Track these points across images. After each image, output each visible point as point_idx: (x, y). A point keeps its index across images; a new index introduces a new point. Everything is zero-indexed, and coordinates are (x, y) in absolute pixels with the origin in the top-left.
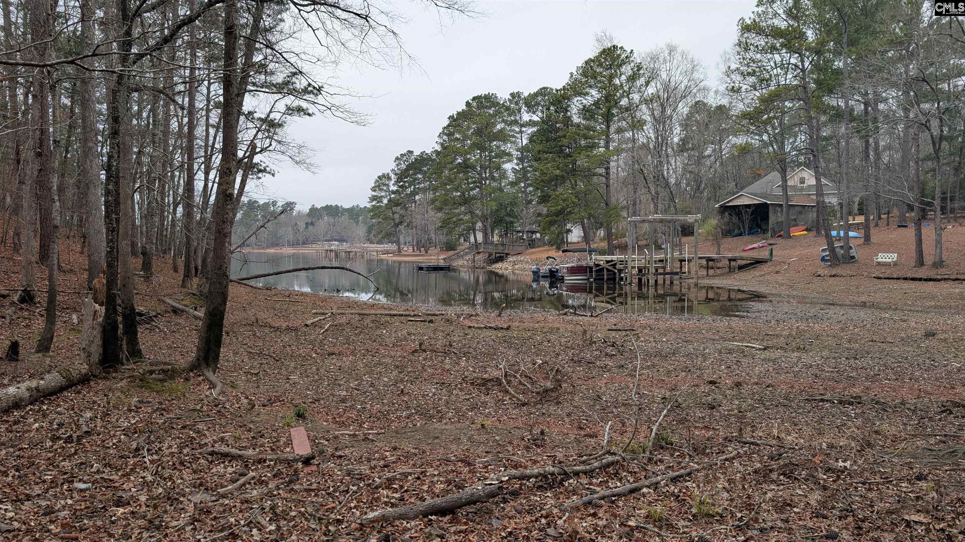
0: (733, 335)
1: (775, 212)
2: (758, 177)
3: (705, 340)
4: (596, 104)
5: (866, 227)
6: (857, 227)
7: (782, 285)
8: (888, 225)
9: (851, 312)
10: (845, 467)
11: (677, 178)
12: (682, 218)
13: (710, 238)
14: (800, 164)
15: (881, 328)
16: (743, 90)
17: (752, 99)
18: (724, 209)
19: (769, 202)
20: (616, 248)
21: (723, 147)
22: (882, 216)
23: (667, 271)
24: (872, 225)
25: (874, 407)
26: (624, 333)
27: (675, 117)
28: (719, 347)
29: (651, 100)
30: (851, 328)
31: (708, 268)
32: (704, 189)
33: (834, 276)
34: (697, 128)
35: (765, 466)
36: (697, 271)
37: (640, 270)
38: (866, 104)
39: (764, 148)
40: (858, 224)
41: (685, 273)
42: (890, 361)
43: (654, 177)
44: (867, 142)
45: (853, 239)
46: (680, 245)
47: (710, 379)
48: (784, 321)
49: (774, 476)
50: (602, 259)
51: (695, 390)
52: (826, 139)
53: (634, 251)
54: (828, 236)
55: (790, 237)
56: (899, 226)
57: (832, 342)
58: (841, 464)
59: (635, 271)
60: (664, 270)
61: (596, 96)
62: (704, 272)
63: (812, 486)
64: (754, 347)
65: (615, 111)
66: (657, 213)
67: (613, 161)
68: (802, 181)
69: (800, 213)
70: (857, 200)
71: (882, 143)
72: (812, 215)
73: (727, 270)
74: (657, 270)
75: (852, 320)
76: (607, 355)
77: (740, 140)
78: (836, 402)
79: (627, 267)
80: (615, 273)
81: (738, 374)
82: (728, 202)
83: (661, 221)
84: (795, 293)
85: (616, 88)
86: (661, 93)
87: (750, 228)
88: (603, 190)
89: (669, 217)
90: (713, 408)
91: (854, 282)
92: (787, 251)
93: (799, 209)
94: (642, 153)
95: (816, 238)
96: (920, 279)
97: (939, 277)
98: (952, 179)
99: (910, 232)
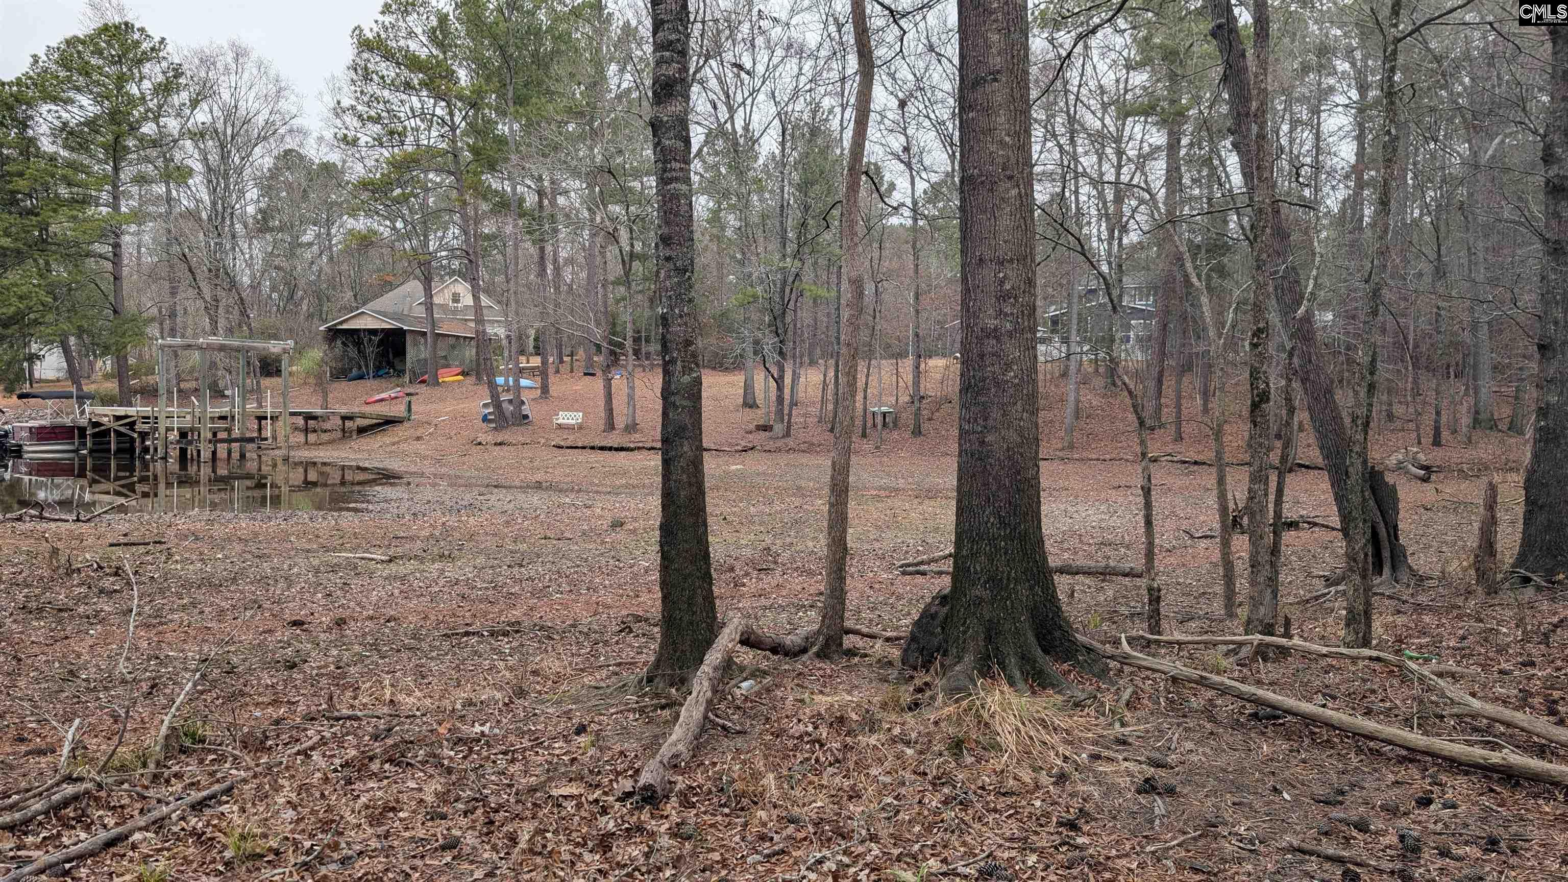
0: (341, 541)
1: (416, 344)
2: (387, 286)
3: (293, 553)
4: (91, 123)
5: (543, 372)
6: (531, 372)
7: (425, 458)
8: (572, 371)
9: (521, 496)
10: (482, 732)
11: (253, 277)
12: (259, 344)
13: (312, 380)
14: (452, 273)
15: (559, 518)
16: (362, 142)
17: (377, 161)
18: (334, 334)
19: (405, 328)
20: (136, 392)
21: (333, 231)
22: (565, 359)
23: (233, 436)
24: (551, 371)
25: (537, 635)
26: (142, 549)
27: (247, 171)
28: (316, 562)
29: (202, 135)
30: (520, 521)
31: (306, 431)
32: (302, 299)
33: (500, 444)
34: (288, 193)
35: (363, 752)
36: (287, 437)
37: (183, 434)
38: (541, 193)
39: (398, 241)
40: (533, 368)
41: (266, 439)
42: (565, 565)
43: (210, 270)
44: (542, 249)
45: (527, 391)
46: (258, 391)
47: (294, 618)
48: (424, 515)
49: (375, 766)
50: (106, 413)
51: (266, 639)
52: (488, 238)
53: (170, 400)
54: (492, 386)
55: (438, 384)
56: (585, 374)
57: (490, 543)
58: (478, 729)
59: (174, 436)
60: (229, 434)
61: (91, 108)
62: (301, 438)
63: (431, 771)
64: (373, 559)
65: (131, 143)
66: (215, 334)
67: (128, 233)
68: (456, 298)
69: (453, 347)
70: (532, 333)
71: (563, 254)
72: (470, 353)
73: (339, 434)
74: (215, 434)
75: (521, 508)
76: (101, 591)
77: (361, 224)
78: (486, 633)
79: (156, 429)
80: (133, 440)
81: (342, 606)
82: (341, 323)
83: (222, 348)
84: (443, 470)
85: (132, 102)
86: (220, 125)
87: (378, 368)
88: (107, 286)
89: (236, 343)
90: (293, 666)
91: (527, 453)
92: (434, 406)
93: (452, 341)
94: (187, 226)
95: (476, 387)
96: (610, 449)
97: (632, 446)
98: (647, 313)
99: (598, 384)
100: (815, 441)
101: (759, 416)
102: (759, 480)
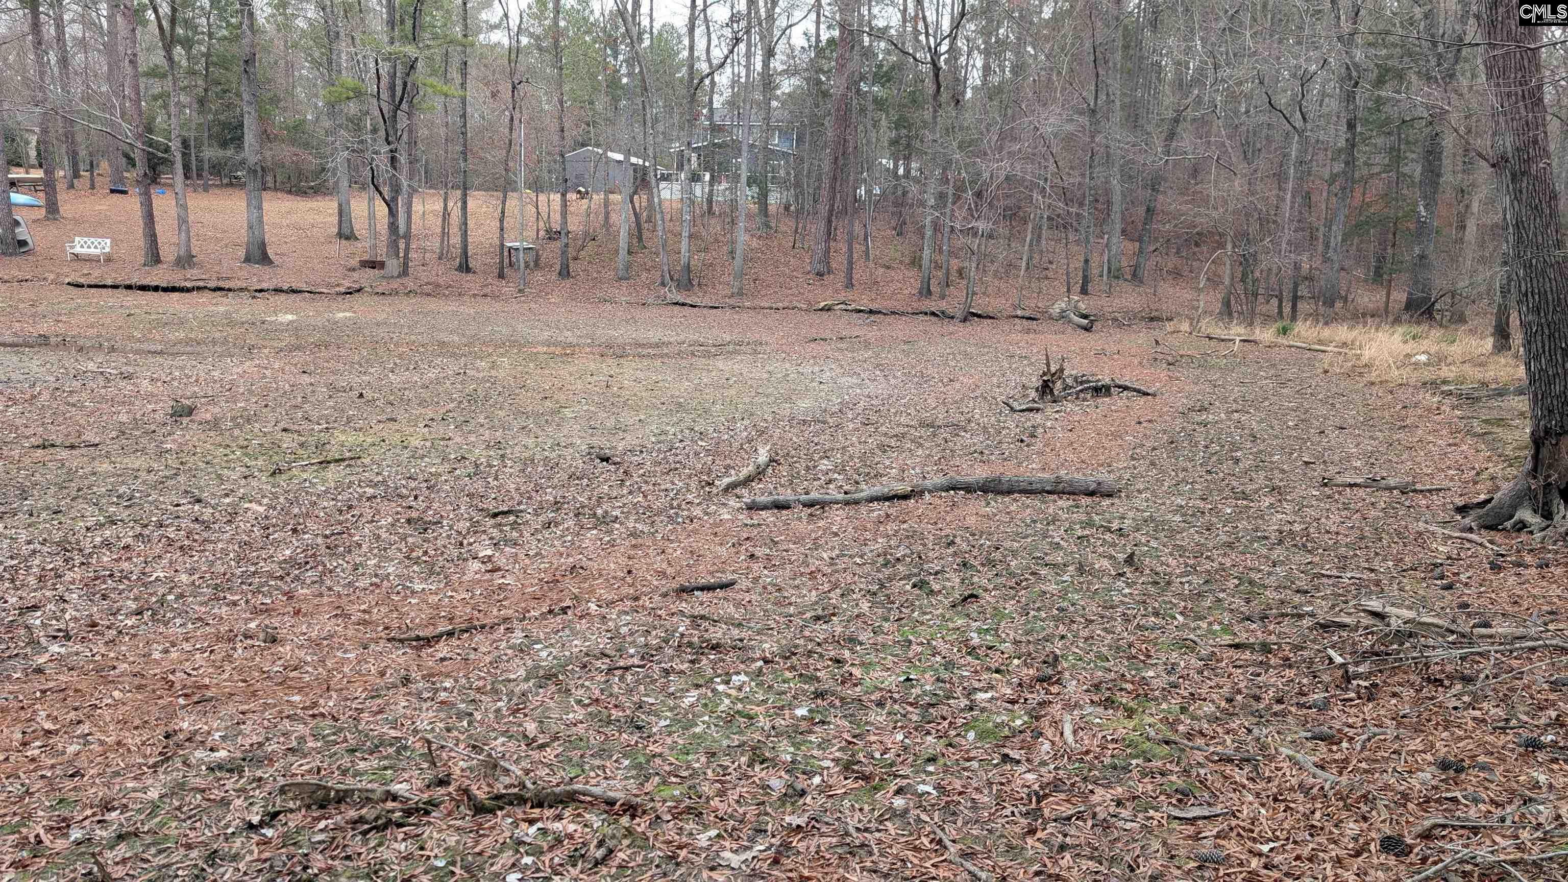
5: (48, 187)
6: (30, 186)
8: (93, 187)
9: (10, 360)
15: (74, 399)
22: (82, 172)
24: (61, 186)
40: (32, 181)
45: (23, 209)
56: (112, 191)
91: (27, 293)
96: (156, 289)
97: (189, 285)
98: (197, 119)
99: (132, 204)
100: (441, 281)
101: (362, 249)
102: (382, 332)
